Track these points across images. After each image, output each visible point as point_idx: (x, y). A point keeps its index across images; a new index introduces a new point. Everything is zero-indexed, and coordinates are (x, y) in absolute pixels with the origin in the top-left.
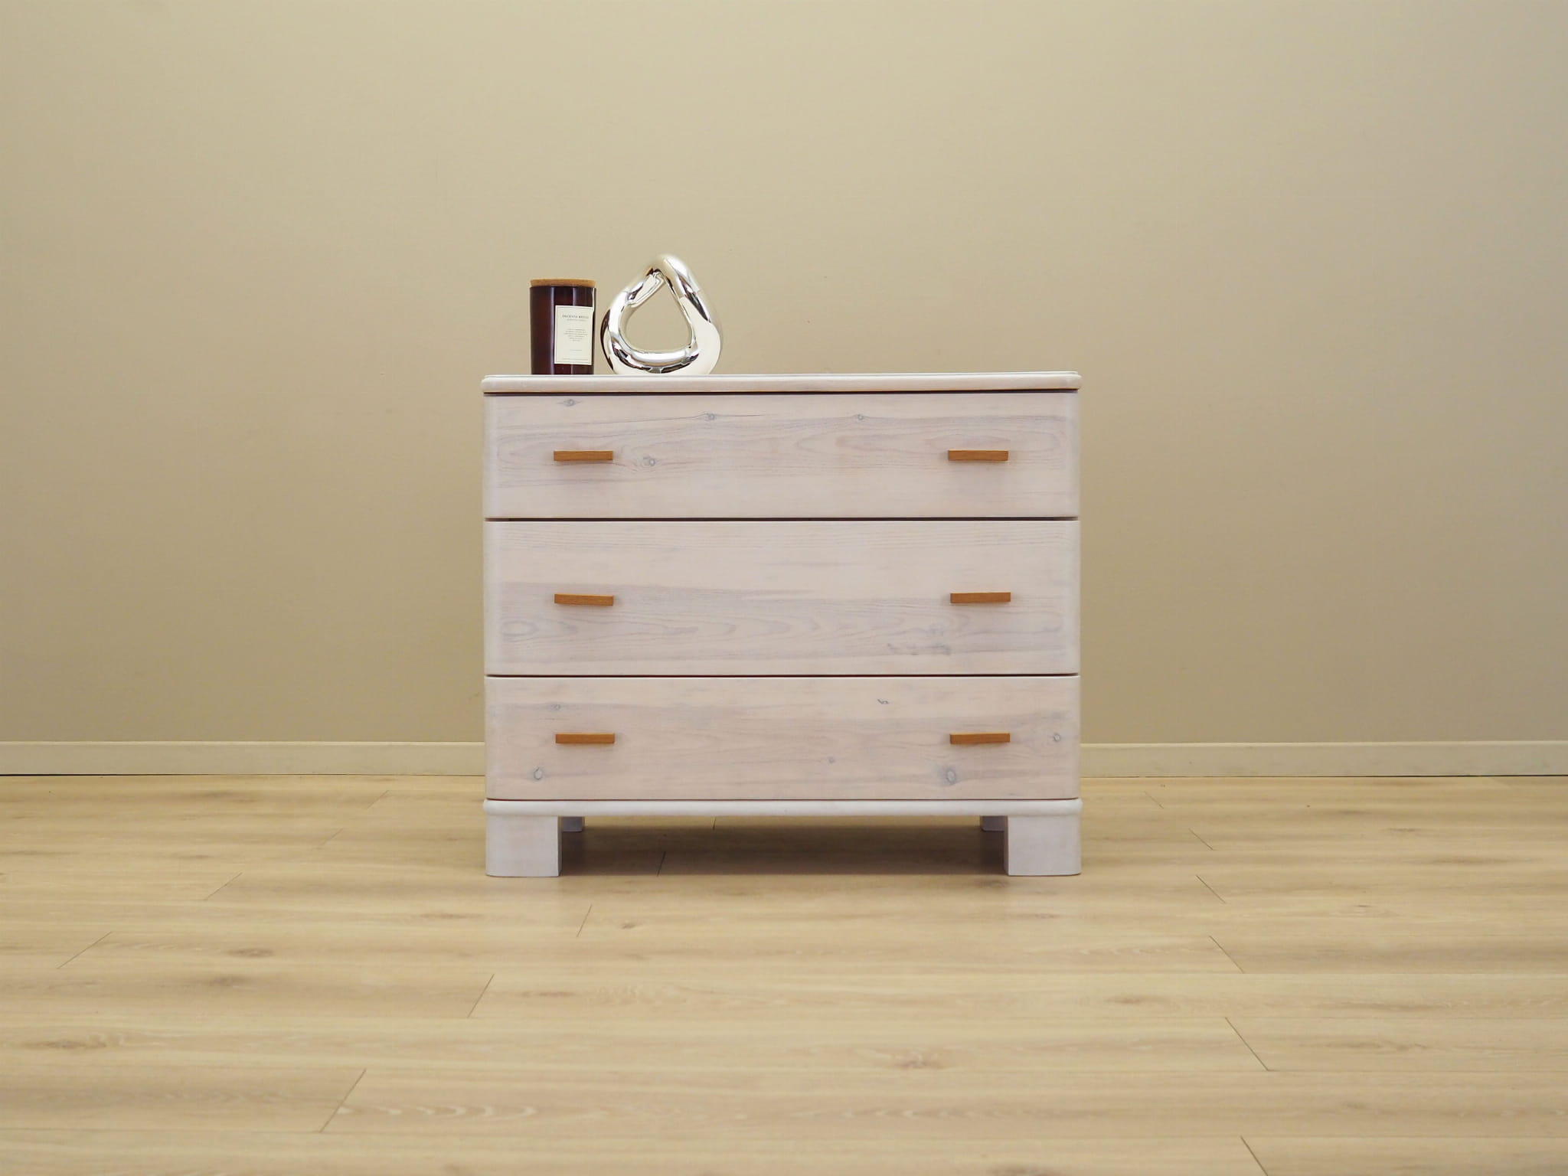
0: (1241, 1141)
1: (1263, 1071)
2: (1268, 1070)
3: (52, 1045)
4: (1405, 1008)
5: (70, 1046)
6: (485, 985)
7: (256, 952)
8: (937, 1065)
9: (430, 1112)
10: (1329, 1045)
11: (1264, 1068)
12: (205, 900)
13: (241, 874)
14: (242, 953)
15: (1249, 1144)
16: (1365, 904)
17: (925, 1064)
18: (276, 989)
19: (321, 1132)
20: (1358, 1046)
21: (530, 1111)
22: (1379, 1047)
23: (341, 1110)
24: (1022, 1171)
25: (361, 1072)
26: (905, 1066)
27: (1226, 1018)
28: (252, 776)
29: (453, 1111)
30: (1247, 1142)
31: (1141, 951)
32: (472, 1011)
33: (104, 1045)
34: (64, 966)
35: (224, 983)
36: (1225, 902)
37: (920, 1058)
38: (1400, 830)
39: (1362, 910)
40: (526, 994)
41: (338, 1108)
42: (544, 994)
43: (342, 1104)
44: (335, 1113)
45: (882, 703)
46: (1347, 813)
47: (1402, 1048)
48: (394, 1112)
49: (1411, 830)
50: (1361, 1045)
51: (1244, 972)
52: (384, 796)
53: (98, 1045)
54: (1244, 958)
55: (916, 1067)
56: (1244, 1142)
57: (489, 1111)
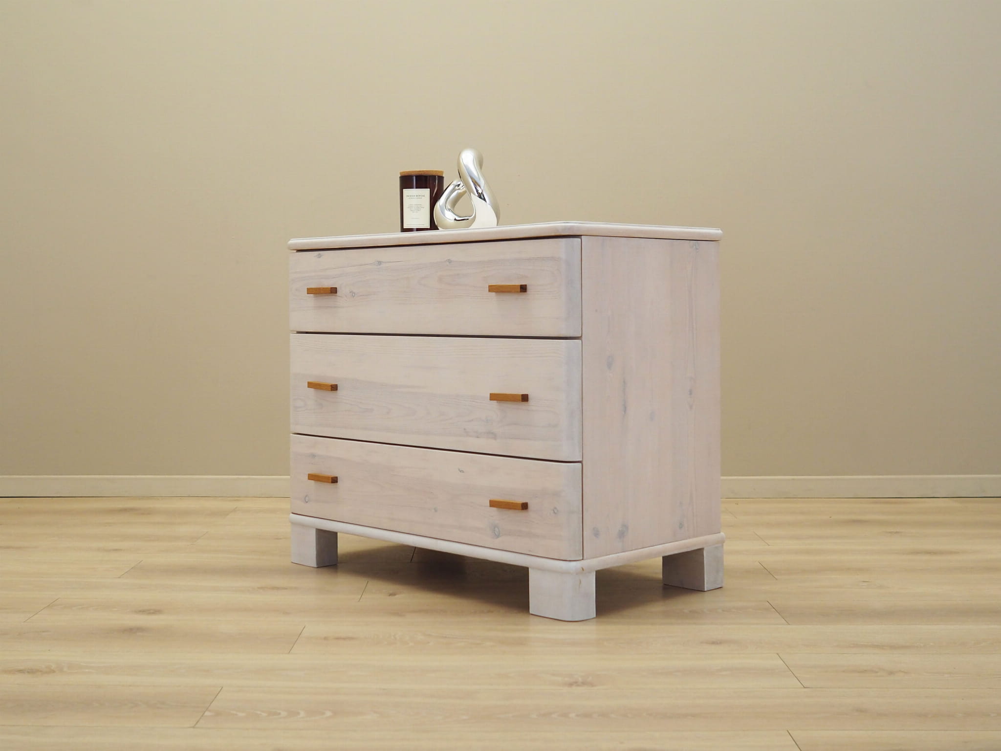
0: (787, 733)
1: (802, 688)
2: (805, 688)
3: (21, 671)
4: (893, 647)
5: (32, 672)
6: (300, 632)
7: (152, 611)
8: (592, 685)
9: (264, 714)
10: (844, 671)
12: (119, 578)
13: (142, 561)
14: (142, 612)
16: (867, 580)
17: (584, 683)
18: (164, 635)
19: (194, 727)
21: (329, 714)
22: (876, 672)
23: (207, 713)
25: (219, 689)
26: (571, 685)
27: (778, 654)
29: (279, 714)
30: (791, 734)
31: (724, 611)
32: (291, 650)
33: (54, 671)
34: (28, 621)
35: (131, 631)
36: (776, 580)
37: (580, 679)
38: (890, 532)
39: (865, 584)
40: (326, 638)
41: (205, 712)
42: (338, 639)
43: (207, 709)
44: (203, 715)
45: (461, 471)
46: (856, 521)
47: (891, 673)
48: (241, 714)
49: (897, 532)
50: (865, 671)
51: (789, 625)
52: (234, 510)
53: (51, 671)
54: (789, 615)
55: (578, 686)
56: (789, 733)
57: (302, 714)
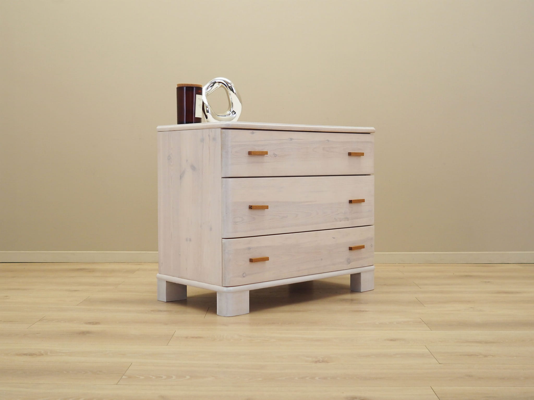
0: (430, 387)
2: (440, 364)
4: (486, 342)
5: (31, 355)
6: (173, 334)
7: (94, 323)
8: (327, 362)
9: (154, 377)
10: (461, 355)
11: (439, 363)
12: (77, 305)
13: (90, 296)
14: (90, 323)
15: (433, 389)
16: (473, 307)
17: (323, 361)
18: (101, 336)
19: (117, 384)
20: (470, 355)
21: (188, 377)
22: (478, 356)
23: (124, 377)
24: (356, 398)
25: (130, 364)
26: (316, 362)
27: (425, 346)
28: (94, 263)
29: (162, 377)
30: (432, 388)
31: (397, 323)
32: (168, 343)
33: (42, 355)
34: (29, 328)
35: (84, 333)
36: (425, 307)
37: (321, 359)
38: (485, 282)
39: (472, 309)
40: (187, 338)
41: (122, 376)
42: (193, 337)
43: (124, 375)
44: (121, 378)
46: (466, 276)
47: (486, 356)
48: (142, 378)
49: (489, 282)
51: (431, 330)
52: (138, 270)
54: (431, 325)
55: (320, 362)
56: (431, 388)
57: (174, 377)
